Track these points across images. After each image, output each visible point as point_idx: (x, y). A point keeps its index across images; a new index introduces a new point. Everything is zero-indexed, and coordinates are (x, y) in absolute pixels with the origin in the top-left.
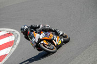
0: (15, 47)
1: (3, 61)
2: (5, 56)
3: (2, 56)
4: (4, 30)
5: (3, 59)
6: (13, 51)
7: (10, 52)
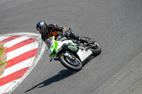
0: (40, 57)
1: (24, 77)
2: (26, 69)
3: (22, 70)
4: (24, 35)
5: (23, 74)
6: (36, 62)
7: (33, 64)
